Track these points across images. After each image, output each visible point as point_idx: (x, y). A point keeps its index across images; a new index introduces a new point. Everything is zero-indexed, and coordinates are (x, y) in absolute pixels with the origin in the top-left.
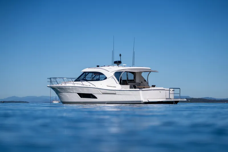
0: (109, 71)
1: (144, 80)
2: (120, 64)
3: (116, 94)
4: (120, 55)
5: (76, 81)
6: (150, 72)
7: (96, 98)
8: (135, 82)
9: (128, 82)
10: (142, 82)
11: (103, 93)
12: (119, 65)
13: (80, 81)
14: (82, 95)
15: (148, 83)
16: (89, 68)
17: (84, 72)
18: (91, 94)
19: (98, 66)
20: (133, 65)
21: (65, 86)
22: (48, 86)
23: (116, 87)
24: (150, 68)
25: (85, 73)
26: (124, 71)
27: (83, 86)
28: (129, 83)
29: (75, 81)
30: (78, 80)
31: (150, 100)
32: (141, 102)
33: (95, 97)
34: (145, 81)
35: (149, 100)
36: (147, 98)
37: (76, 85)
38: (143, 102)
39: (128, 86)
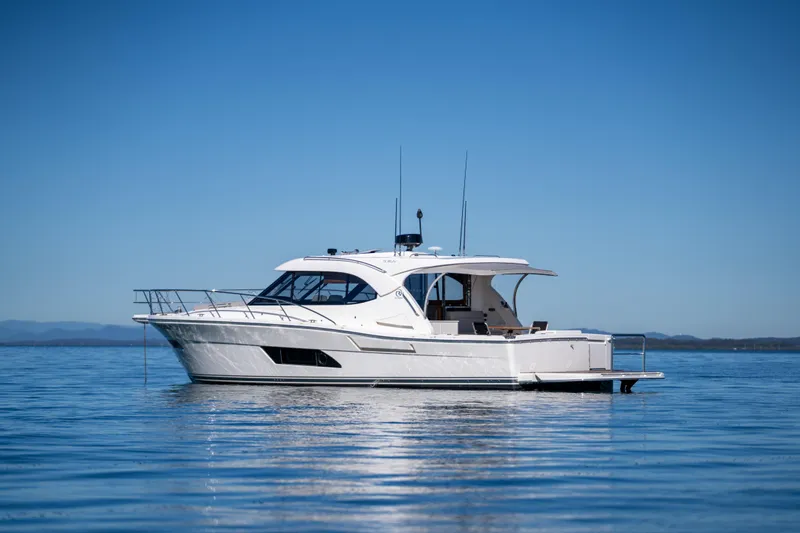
0: (386, 270)
1: (502, 303)
2: (417, 246)
3: (414, 351)
4: (420, 215)
5: (257, 301)
6: (526, 274)
7: (337, 365)
8: (469, 309)
9: (449, 310)
10: (492, 310)
11: (364, 349)
12: (414, 248)
13: (271, 303)
14: (280, 355)
15: (515, 314)
16: (306, 257)
17: (288, 273)
18: (318, 351)
19: (332, 252)
20: (462, 249)
21: (217, 319)
22: (136, 316)
23: (411, 328)
24: (525, 262)
25: (291, 277)
26: (444, 271)
27: (286, 321)
28: (451, 314)
29: (251, 303)
30: (263, 299)
31: (545, 377)
32: (510, 381)
33: (332, 363)
34: (506, 305)
35: (538, 375)
36: (531, 369)
37: (259, 318)
38: (516, 381)
39: (454, 325)
